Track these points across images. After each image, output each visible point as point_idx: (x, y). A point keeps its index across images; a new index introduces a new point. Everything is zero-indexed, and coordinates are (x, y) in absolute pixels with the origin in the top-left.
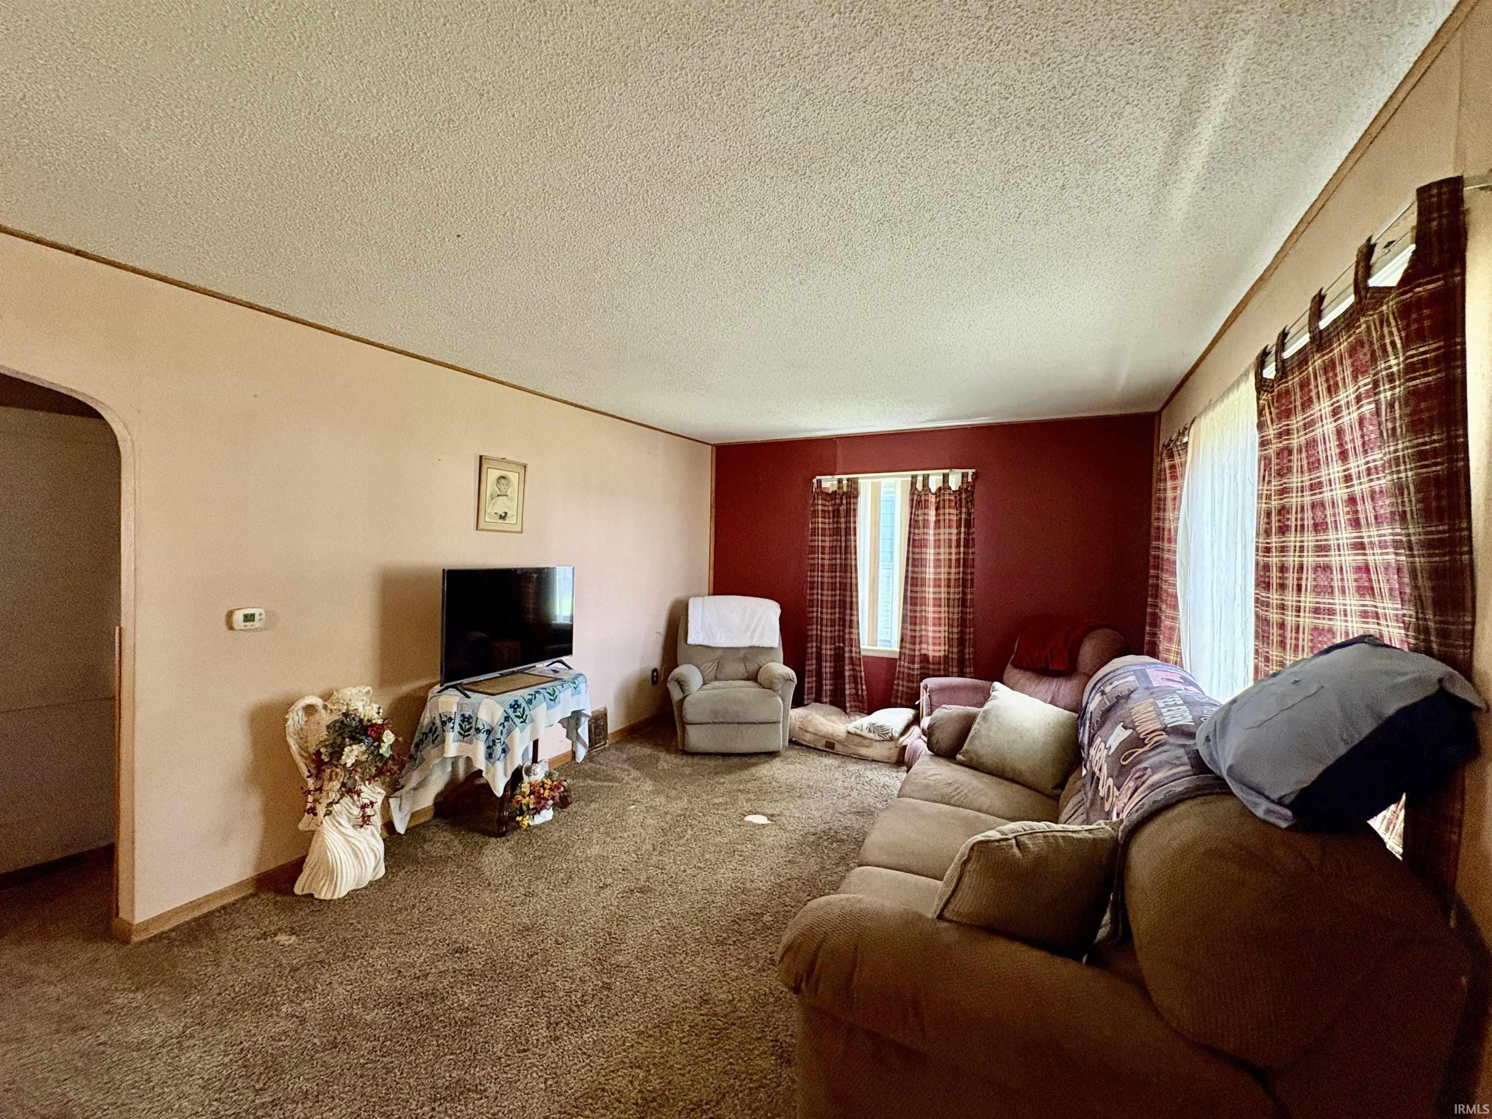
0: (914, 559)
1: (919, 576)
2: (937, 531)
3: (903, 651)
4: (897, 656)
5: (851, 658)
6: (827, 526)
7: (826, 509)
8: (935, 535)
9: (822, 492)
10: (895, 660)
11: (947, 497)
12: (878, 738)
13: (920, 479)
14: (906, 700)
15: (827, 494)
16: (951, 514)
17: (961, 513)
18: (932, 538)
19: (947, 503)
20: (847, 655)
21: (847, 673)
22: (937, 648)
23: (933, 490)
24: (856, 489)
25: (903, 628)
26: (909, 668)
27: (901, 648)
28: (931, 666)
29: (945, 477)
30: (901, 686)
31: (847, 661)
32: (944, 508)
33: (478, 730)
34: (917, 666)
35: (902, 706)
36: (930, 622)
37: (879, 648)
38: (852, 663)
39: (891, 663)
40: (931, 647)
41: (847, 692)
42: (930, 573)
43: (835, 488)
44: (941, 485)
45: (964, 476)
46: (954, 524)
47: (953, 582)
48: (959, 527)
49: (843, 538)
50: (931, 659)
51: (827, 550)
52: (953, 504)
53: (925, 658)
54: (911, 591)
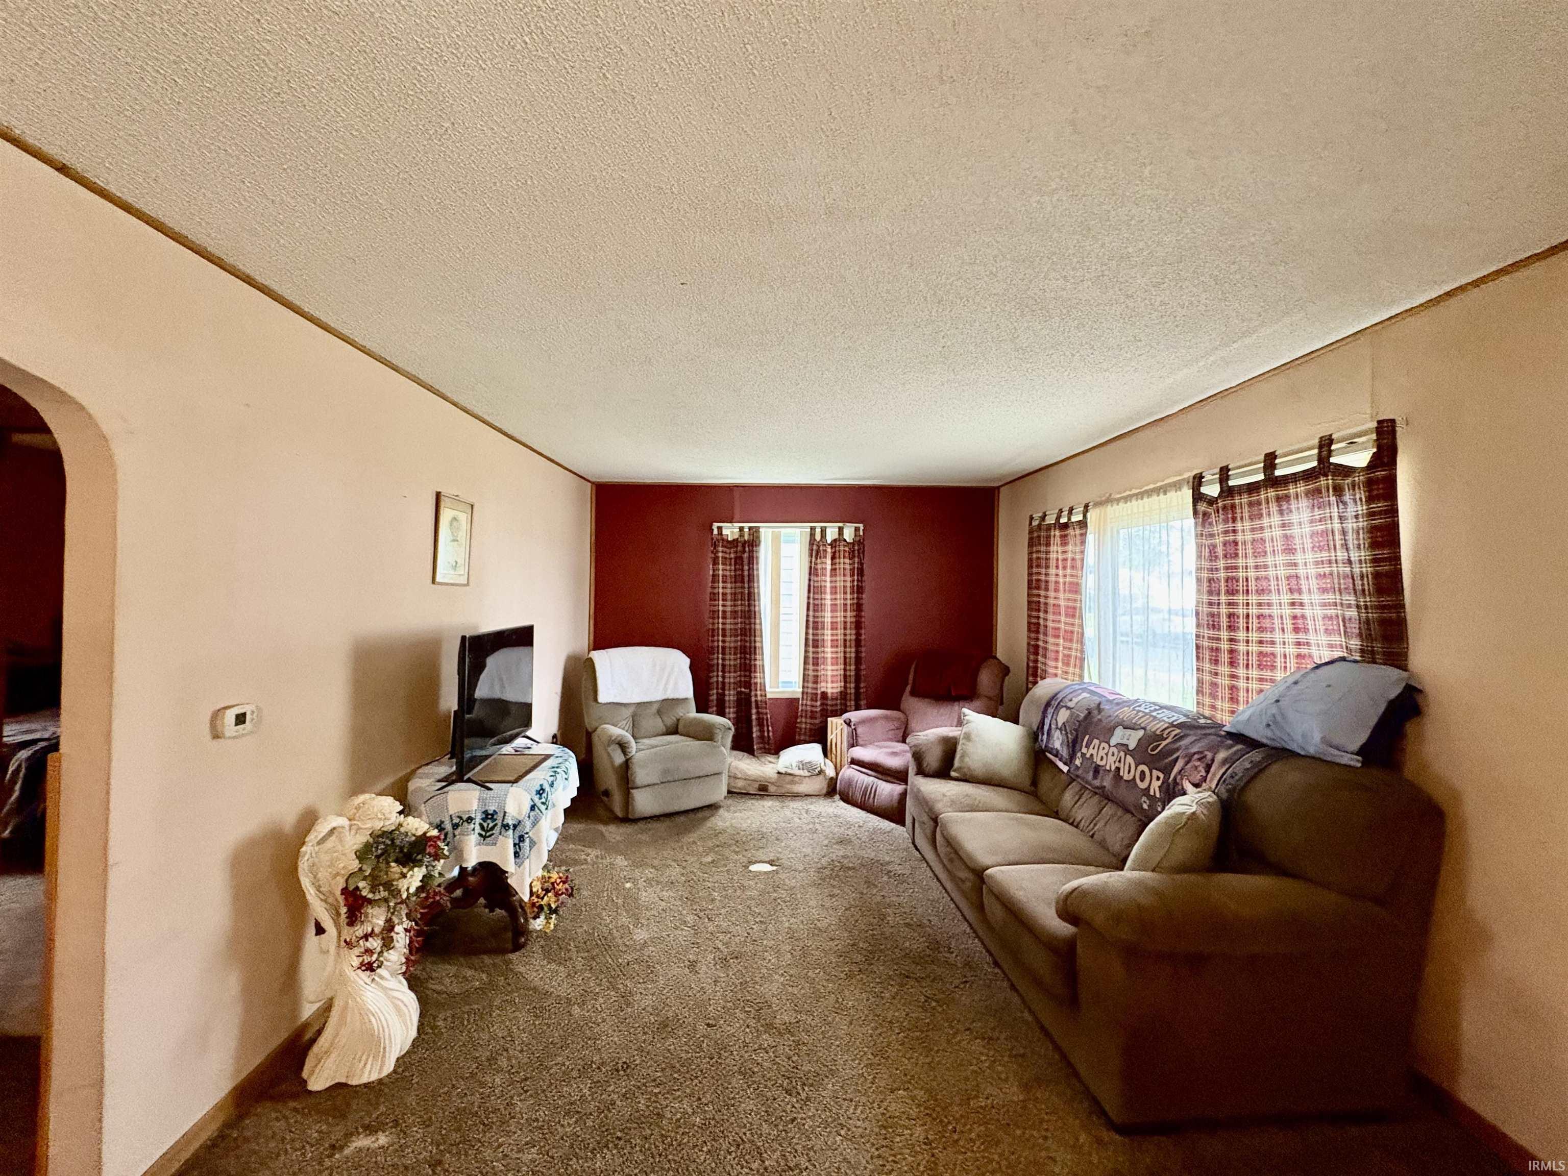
0: (814, 605)
1: (820, 620)
2: (834, 579)
3: (806, 690)
4: (800, 696)
5: (756, 701)
6: (728, 573)
7: (728, 556)
8: (831, 582)
9: (723, 540)
10: (797, 700)
11: (842, 548)
12: (807, 774)
13: (818, 531)
14: (810, 736)
15: (728, 541)
16: (845, 563)
17: (854, 563)
18: (828, 585)
19: (842, 553)
20: (753, 699)
21: (754, 717)
22: (835, 685)
23: (829, 542)
24: (758, 537)
25: (805, 669)
26: (812, 706)
27: (803, 687)
28: (829, 702)
29: (841, 530)
30: (804, 724)
31: (753, 705)
32: (840, 558)
33: (506, 827)
34: (819, 703)
35: (806, 742)
36: (829, 661)
37: (781, 689)
38: (757, 707)
39: (792, 703)
40: (829, 685)
41: (754, 735)
42: (827, 617)
43: (736, 536)
44: (836, 536)
45: (857, 529)
46: (848, 572)
47: (848, 624)
48: (852, 575)
49: (746, 585)
50: (829, 695)
51: (729, 597)
52: (847, 554)
53: (824, 695)
54: (813, 634)
